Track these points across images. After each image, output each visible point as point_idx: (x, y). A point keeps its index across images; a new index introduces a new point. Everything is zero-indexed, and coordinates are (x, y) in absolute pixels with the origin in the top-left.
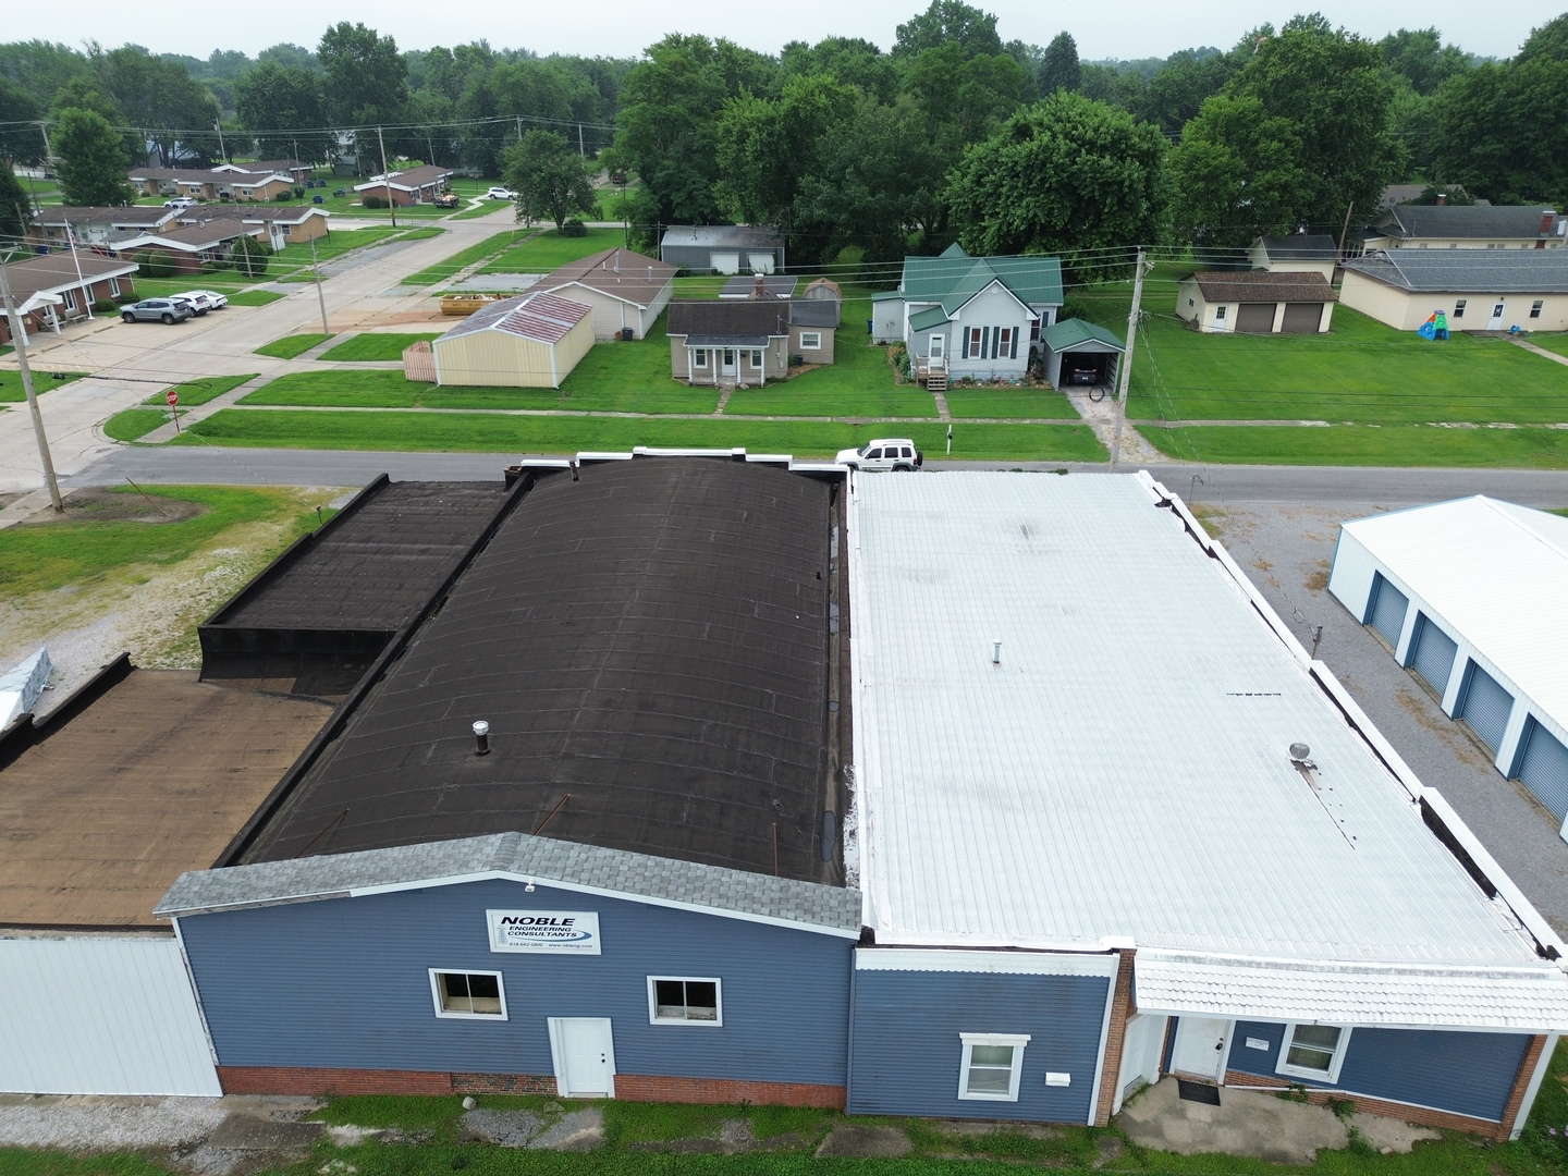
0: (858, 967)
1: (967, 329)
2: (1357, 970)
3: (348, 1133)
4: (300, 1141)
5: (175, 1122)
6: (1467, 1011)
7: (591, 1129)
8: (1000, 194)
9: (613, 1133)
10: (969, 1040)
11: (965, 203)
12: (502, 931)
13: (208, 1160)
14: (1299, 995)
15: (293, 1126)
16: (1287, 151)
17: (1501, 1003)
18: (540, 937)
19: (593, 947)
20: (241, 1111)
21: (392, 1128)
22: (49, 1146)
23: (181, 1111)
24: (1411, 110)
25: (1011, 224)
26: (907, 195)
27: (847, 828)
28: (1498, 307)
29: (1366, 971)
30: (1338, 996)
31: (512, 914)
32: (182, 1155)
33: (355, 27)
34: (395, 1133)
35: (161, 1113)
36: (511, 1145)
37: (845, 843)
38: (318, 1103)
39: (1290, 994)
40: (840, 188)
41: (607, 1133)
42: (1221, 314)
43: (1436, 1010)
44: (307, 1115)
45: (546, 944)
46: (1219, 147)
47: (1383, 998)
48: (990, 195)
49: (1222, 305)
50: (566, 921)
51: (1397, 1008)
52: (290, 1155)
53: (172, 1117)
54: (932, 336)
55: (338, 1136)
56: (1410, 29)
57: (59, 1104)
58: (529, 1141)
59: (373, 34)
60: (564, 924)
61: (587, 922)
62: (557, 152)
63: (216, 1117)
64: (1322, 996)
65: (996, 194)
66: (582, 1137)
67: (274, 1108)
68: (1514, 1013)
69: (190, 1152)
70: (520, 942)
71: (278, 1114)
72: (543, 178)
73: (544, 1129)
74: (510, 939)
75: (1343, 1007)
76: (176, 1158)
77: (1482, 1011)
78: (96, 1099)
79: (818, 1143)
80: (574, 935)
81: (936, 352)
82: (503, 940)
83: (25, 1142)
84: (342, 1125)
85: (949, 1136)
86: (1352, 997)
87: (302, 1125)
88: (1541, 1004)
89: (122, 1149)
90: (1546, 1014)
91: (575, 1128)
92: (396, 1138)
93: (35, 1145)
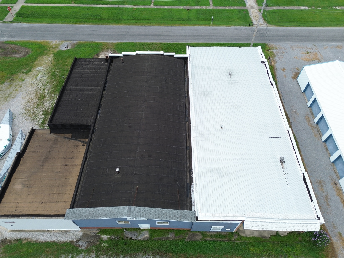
3: (105, 237)
4: (97, 239)
5: (74, 235)
7: (146, 235)
9: (151, 235)
10: (213, 227)
13: (82, 244)
15: (95, 235)
20: (85, 233)
21: (112, 235)
22: (54, 241)
23: (74, 233)
27: (192, 189)
32: (77, 243)
34: (113, 237)
35: (71, 233)
36: (133, 239)
37: (192, 194)
38: (98, 230)
41: (150, 236)
44: (97, 233)
52: (96, 242)
53: (73, 234)
55: (103, 238)
57: (52, 232)
58: (136, 238)
63: (81, 234)
66: (145, 237)
67: (91, 232)
69: (78, 242)
71: (92, 233)
73: (139, 235)
76: (76, 243)
78: (58, 231)
79: (186, 237)
83: (49, 240)
84: (103, 235)
85: (208, 235)
87: (96, 235)
89: (66, 242)
91: (144, 235)
92: (113, 238)
93: (51, 241)
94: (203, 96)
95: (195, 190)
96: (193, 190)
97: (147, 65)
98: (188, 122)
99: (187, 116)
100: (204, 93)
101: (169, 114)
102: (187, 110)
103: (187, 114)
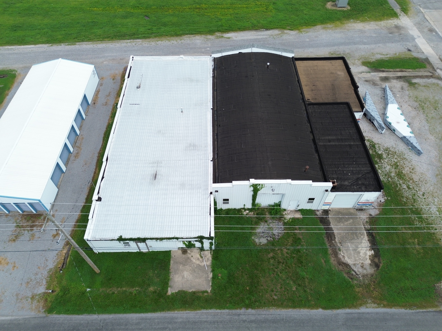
94: (197, 144)
95: (211, 66)
96: (213, 66)
97: (270, 163)
98: (215, 110)
99: (215, 115)
100: (195, 148)
101: (234, 109)
102: (216, 121)
103: (216, 118)
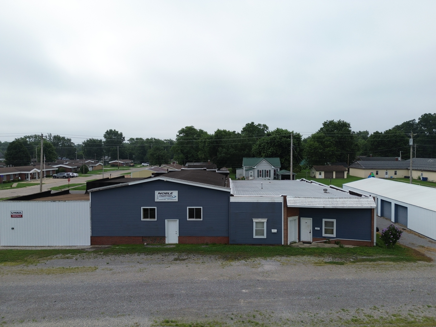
0: (231, 201)
1: (258, 170)
2: (331, 198)
6: (354, 204)
7: (173, 247)
8: (265, 148)
10: (255, 220)
11: (257, 151)
12: (158, 196)
13: (88, 250)
14: (320, 202)
15: (107, 247)
16: (332, 144)
17: (360, 203)
18: (166, 197)
19: (176, 199)
23: (81, 247)
24: (363, 143)
25: (268, 154)
26: (243, 151)
28: (386, 172)
29: (333, 198)
30: (328, 202)
31: (160, 192)
32: (82, 250)
33: (113, 130)
35: (77, 247)
39: (318, 202)
40: (228, 150)
41: (177, 247)
42: (320, 174)
43: (348, 204)
45: (167, 199)
46: (316, 143)
47: (337, 202)
48: (263, 148)
49: (320, 172)
50: (171, 193)
51: (340, 204)
53: (79, 247)
54: (250, 172)
56: (362, 131)
57: (54, 247)
59: (117, 132)
60: (171, 194)
61: (175, 193)
62: (161, 150)
64: (325, 202)
65: (264, 148)
68: (363, 204)
69: (84, 249)
70: (161, 199)
72: (157, 156)
73: (163, 247)
74: (159, 198)
75: (329, 204)
77: (357, 204)
78: (62, 246)
80: (173, 197)
81: (251, 176)
82: (158, 199)
84: (118, 247)
86: (331, 202)
87: (109, 247)
88: (369, 203)
89: (69, 249)
90: (370, 204)
91: (169, 246)
